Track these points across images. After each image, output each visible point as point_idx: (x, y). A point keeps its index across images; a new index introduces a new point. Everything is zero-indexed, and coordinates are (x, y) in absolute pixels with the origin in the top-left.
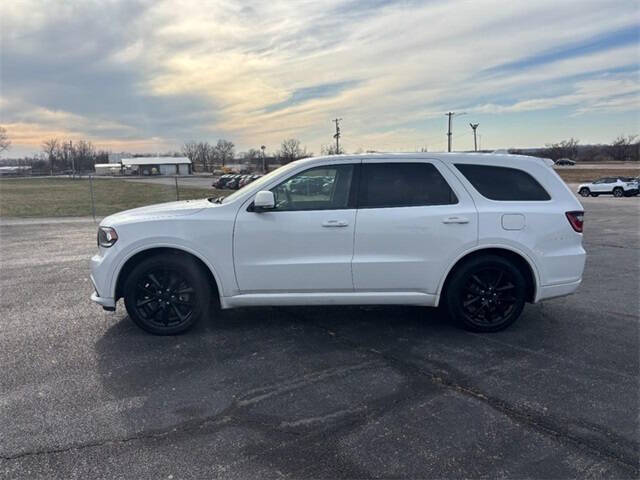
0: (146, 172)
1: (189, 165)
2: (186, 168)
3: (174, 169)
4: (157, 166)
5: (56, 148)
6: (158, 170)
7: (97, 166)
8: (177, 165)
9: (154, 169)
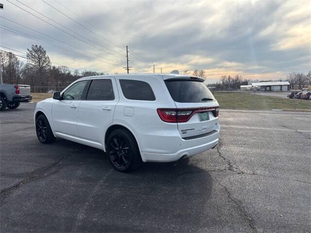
0: (264, 89)
1: (288, 85)
2: (286, 87)
3: (279, 88)
4: (270, 86)
5: (225, 79)
6: (270, 88)
7: (241, 86)
8: (281, 86)
9: (268, 88)
